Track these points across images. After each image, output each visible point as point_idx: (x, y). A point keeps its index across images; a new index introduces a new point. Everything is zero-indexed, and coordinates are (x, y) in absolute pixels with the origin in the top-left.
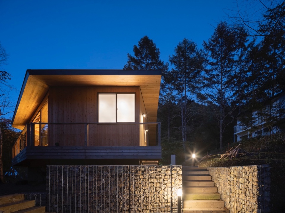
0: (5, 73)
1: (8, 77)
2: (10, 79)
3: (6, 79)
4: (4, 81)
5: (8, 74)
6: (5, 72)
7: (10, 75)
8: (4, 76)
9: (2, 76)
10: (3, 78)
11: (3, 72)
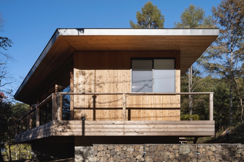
0: (5, 40)
1: (8, 44)
2: (10, 46)
3: (6, 46)
4: (4, 48)
5: (9, 41)
6: (6, 38)
7: (10, 41)
8: (4, 43)
9: (2, 42)
10: (3, 46)
11: (4, 38)
